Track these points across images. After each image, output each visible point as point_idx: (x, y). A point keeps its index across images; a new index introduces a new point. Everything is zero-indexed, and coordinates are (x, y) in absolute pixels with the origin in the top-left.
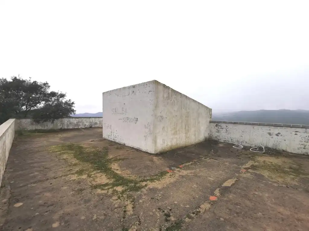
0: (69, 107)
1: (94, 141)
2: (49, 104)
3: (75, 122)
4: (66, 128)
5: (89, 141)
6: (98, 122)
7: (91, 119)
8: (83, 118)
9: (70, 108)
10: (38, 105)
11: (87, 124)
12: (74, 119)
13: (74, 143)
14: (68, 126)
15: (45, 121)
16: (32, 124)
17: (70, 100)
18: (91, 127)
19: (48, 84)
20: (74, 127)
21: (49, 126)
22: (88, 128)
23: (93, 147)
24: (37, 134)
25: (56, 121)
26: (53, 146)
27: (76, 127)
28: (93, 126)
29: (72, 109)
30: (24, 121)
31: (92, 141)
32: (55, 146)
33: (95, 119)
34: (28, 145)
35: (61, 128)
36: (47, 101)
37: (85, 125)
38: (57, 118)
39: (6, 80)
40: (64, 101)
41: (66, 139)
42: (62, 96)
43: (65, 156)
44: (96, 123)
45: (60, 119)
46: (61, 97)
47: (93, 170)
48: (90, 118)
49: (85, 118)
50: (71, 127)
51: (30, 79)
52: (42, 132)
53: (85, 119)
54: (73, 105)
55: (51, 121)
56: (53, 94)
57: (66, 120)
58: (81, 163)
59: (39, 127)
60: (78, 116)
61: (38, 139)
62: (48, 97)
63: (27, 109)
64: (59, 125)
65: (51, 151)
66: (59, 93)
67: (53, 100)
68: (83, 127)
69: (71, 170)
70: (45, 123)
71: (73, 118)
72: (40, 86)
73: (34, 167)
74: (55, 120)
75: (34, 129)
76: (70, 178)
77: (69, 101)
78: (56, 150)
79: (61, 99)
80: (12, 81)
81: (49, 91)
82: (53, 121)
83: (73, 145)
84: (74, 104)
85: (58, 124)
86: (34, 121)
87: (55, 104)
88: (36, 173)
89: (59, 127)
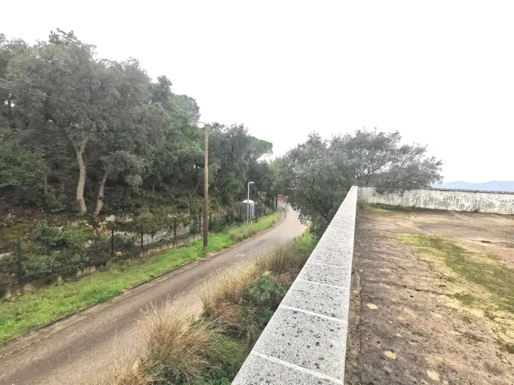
0: (430, 170)
1: (488, 242)
2: (397, 166)
3: (441, 198)
4: (423, 207)
5: (475, 239)
6: (497, 204)
7: (478, 195)
8: (459, 191)
9: (433, 172)
10: (383, 167)
11: (467, 204)
12: (439, 192)
13: (442, 238)
14: (425, 203)
15: (391, 192)
16: (374, 195)
17: (433, 158)
18: (476, 212)
19: (399, 133)
20: (437, 207)
21: (396, 200)
22: (467, 212)
23: (490, 256)
24: (379, 210)
25: (406, 193)
26: (405, 234)
27: (441, 208)
28: (481, 211)
29: (436, 174)
30: (365, 189)
31: (484, 242)
32: (409, 235)
33: (490, 196)
34: (370, 224)
35: (414, 206)
36: (395, 160)
37: (462, 206)
38: (409, 189)
39: (350, 136)
40: (422, 161)
41: (424, 226)
42: (420, 151)
43: (428, 257)
44: (491, 205)
45: (414, 191)
46: (417, 154)
47: (497, 307)
48: (476, 192)
49: (463, 191)
50: (432, 207)
51: (374, 130)
52: (386, 209)
53: (463, 194)
54: (439, 167)
55: (400, 192)
56: (405, 150)
57: (423, 194)
58: (463, 280)
59: (382, 201)
60: (447, 188)
61: (381, 218)
62: (397, 154)
63: (369, 172)
64: (411, 200)
65: (403, 242)
66: (415, 146)
67: (404, 159)
68: (458, 210)
69: (444, 286)
70: (390, 196)
71: (436, 190)
72: (386, 139)
73: (383, 259)
74: (406, 191)
75: (376, 202)
76: (446, 303)
77: (431, 160)
78: (412, 242)
79: (417, 156)
80: (355, 136)
81: (399, 145)
82: (402, 193)
83: (442, 240)
84: (441, 164)
85: (410, 198)
86: (377, 191)
87: (406, 166)
88: (388, 270)
89: (411, 204)
